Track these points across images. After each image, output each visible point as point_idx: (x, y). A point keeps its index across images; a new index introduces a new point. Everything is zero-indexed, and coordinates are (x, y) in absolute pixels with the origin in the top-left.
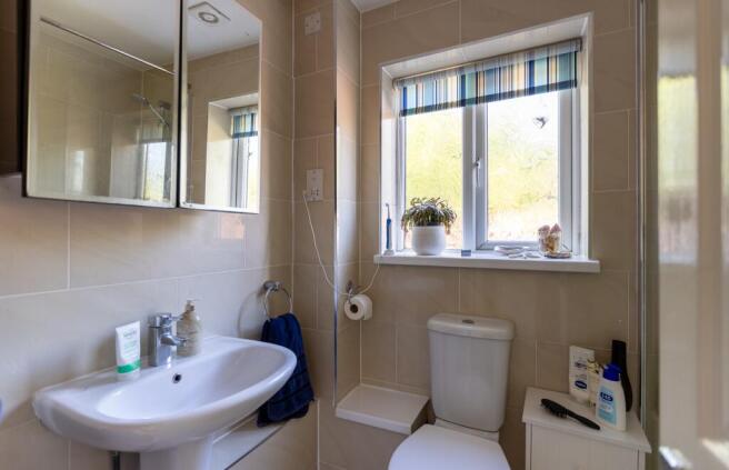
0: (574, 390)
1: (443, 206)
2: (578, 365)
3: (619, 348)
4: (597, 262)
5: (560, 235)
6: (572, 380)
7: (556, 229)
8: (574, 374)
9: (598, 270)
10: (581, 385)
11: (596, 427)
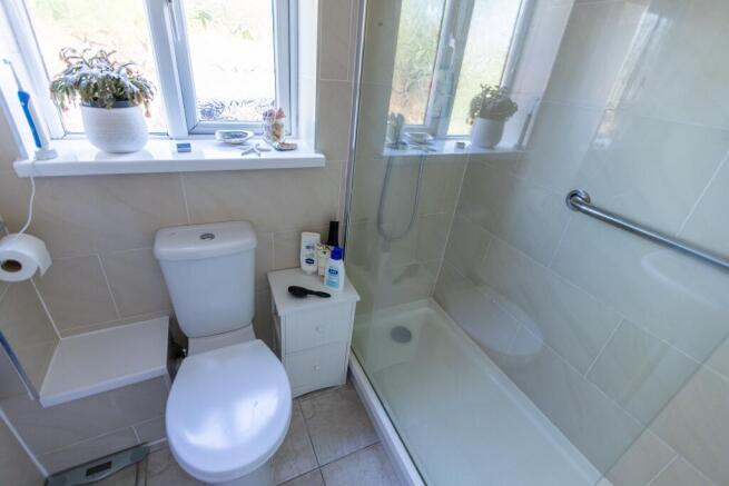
0: (305, 266)
1: (129, 72)
2: (308, 247)
3: (334, 226)
4: (322, 156)
5: (283, 121)
6: (303, 259)
7: (280, 115)
8: (305, 254)
9: (323, 165)
10: (310, 261)
11: (327, 296)
